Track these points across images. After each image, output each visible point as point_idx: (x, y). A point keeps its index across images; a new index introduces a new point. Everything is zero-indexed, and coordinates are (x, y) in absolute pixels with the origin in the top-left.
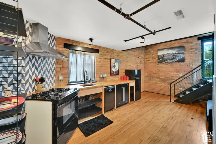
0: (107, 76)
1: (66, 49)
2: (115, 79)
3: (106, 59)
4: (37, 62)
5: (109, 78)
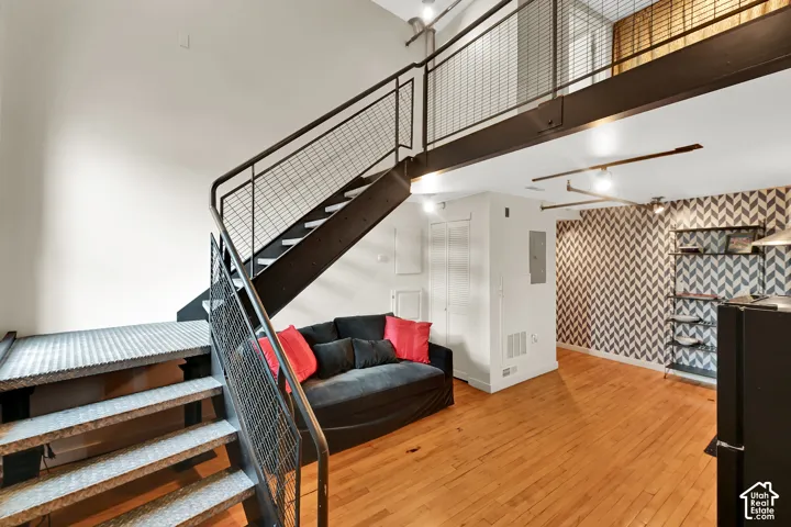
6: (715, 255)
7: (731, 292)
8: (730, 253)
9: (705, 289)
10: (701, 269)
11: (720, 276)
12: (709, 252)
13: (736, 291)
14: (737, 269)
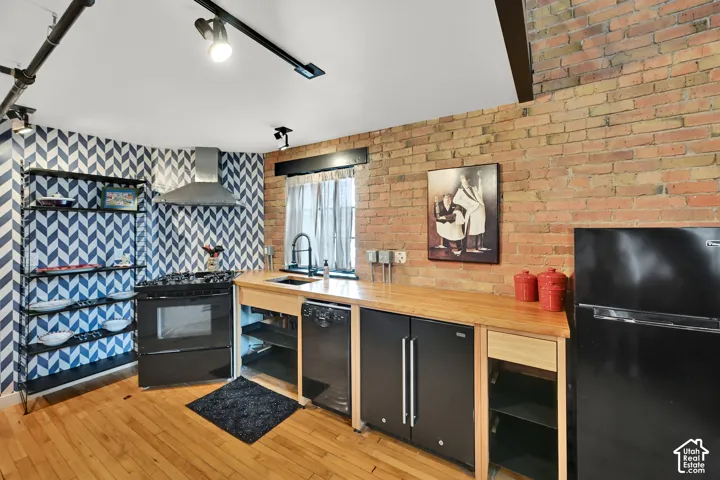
0: (411, 263)
1: (279, 177)
2: (467, 284)
3: (402, 178)
4: (215, 218)
5: (422, 270)
6: (85, 212)
7: (104, 258)
8: (102, 210)
9: (72, 258)
10: (65, 231)
11: (91, 239)
12: (76, 206)
13: (109, 256)
14: (110, 229)
